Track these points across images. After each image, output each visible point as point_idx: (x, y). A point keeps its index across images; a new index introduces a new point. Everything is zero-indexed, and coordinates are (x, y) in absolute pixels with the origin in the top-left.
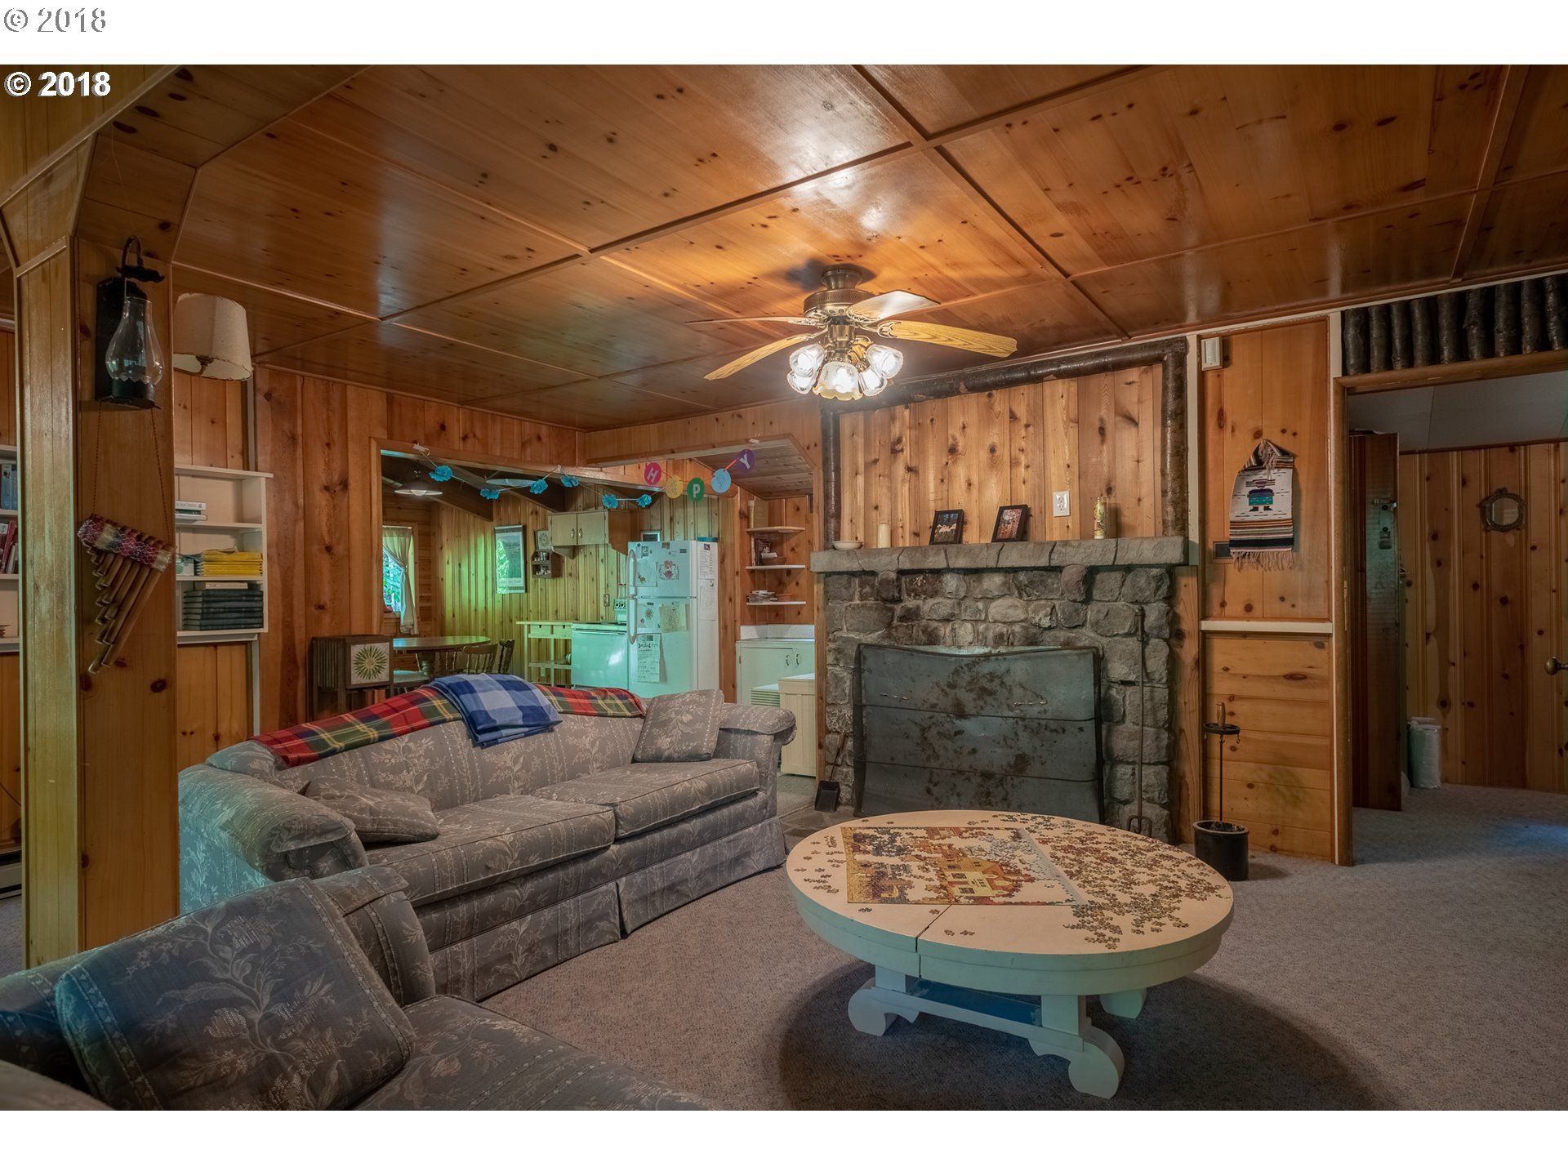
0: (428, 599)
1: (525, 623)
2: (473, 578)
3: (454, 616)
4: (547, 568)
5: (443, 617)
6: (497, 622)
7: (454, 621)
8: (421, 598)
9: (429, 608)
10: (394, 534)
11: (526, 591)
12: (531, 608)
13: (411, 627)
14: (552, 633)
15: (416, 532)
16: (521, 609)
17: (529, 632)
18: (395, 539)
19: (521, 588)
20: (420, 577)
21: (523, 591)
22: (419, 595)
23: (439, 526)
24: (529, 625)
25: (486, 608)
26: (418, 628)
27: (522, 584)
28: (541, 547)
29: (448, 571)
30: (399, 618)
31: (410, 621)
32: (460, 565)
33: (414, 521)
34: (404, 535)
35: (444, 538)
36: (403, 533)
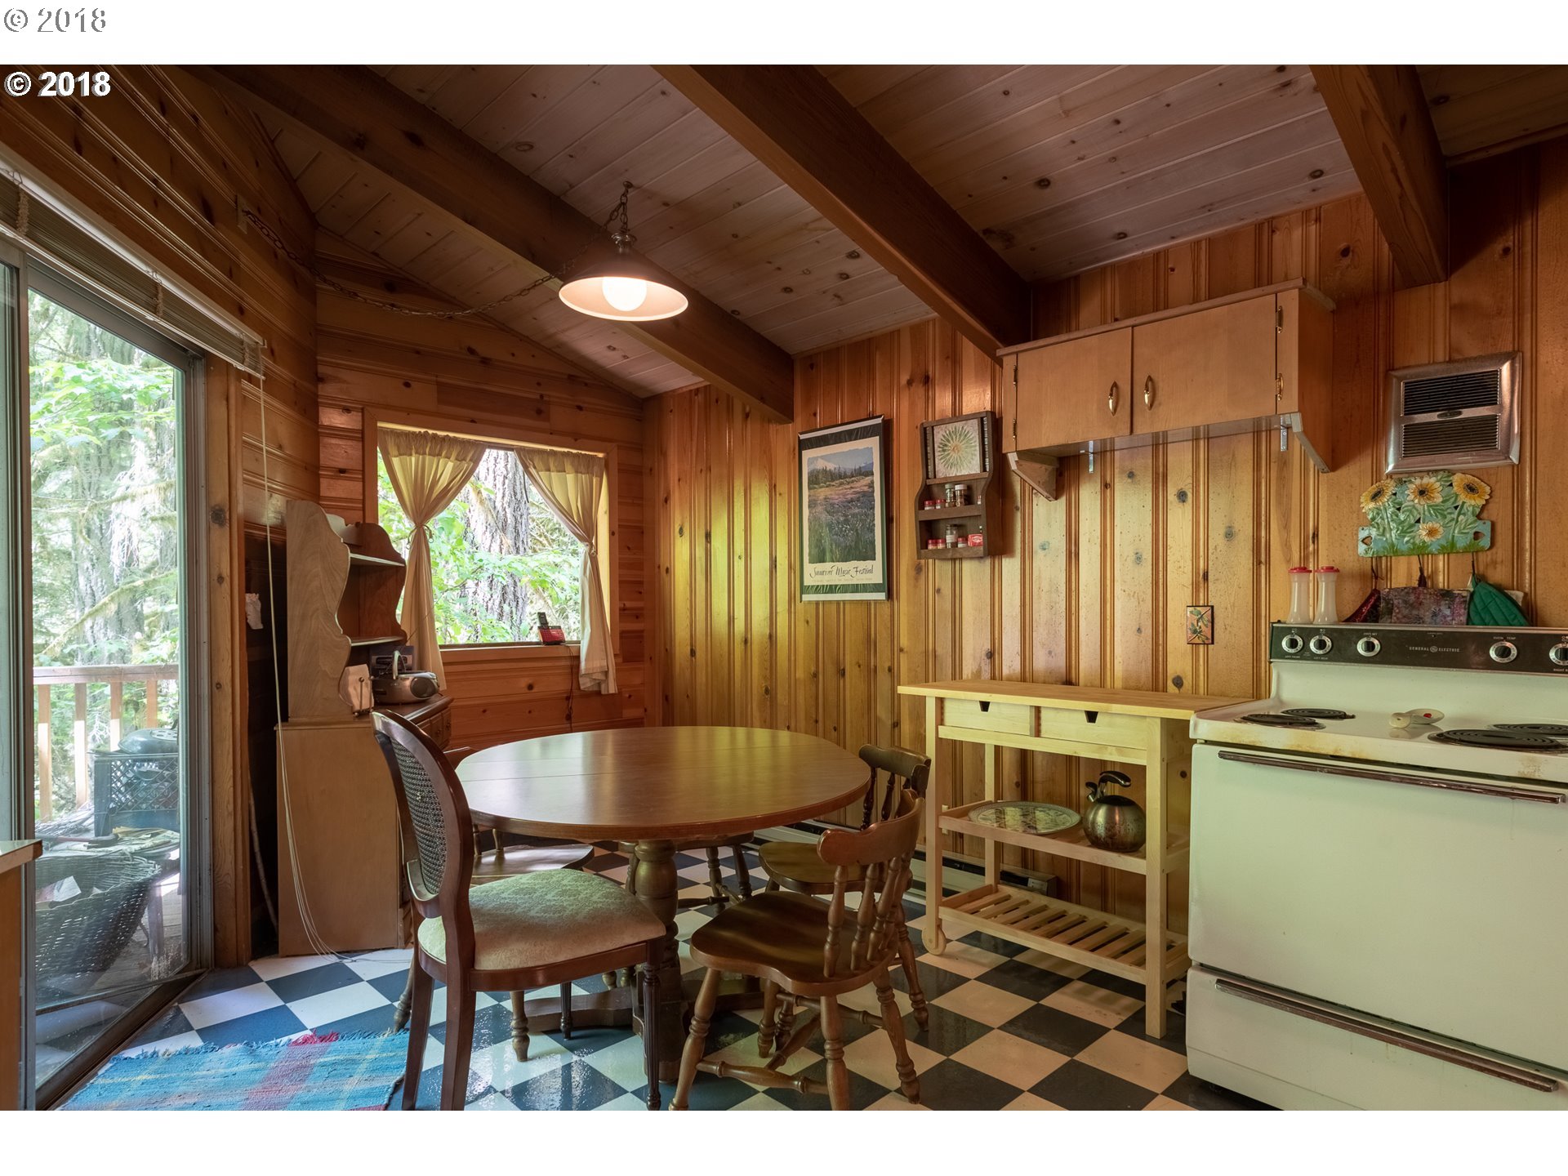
0: (637, 615)
1: (930, 693)
2: (739, 566)
3: (693, 653)
4: (962, 532)
5: (669, 653)
6: (800, 674)
7: (693, 668)
8: (623, 612)
9: (639, 636)
10: (568, 467)
11: (890, 596)
12: (904, 642)
13: (601, 677)
14: (1037, 733)
15: (614, 466)
16: (870, 643)
17: (940, 720)
18: (570, 477)
19: (875, 588)
20: (622, 566)
21: (882, 596)
22: (618, 605)
23: (663, 453)
24: (940, 702)
25: (772, 638)
26: (617, 680)
27: (877, 577)
28: (943, 470)
29: (681, 553)
30: (578, 657)
31: (599, 663)
32: (708, 536)
33: (610, 441)
34: (589, 471)
35: (673, 474)
36: (584, 466)
